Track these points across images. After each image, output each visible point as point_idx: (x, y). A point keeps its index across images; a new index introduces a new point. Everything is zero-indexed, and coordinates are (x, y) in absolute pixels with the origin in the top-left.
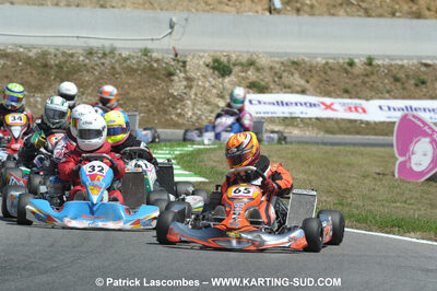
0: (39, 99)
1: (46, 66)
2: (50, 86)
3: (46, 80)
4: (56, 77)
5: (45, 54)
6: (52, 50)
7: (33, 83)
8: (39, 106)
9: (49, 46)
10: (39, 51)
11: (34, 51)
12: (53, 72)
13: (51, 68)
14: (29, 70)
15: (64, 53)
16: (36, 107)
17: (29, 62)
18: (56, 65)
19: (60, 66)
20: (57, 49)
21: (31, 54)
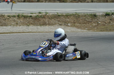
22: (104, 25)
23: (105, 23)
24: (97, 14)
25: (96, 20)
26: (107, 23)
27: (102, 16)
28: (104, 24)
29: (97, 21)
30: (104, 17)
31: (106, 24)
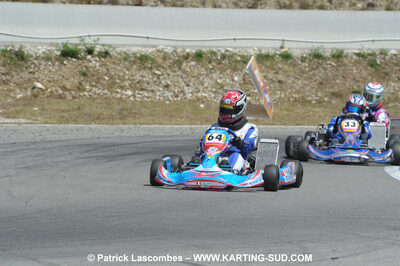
22: (60, 97)
23: (64, 88)
24: (28, 50)
25: (25, 75)
26: (68, 87)
27: (48, 59)
28: (60, 92)
29: (30, 80)
30: (57, 63)
31: (67, 93)
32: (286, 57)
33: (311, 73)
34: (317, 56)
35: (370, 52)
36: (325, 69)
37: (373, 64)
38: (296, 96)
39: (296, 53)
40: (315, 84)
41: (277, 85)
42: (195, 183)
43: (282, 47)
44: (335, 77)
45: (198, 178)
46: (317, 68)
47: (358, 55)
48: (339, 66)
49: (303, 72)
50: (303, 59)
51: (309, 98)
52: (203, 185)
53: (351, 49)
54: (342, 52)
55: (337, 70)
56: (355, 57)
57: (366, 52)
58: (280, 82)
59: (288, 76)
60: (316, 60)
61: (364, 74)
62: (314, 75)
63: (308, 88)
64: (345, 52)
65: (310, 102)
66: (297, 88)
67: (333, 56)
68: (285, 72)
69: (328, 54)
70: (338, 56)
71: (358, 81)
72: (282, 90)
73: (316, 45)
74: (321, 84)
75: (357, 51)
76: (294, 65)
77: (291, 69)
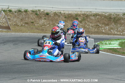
0: (107, 28)
1: (110, 18)
2: (111, 24)
3: (110, 22)
4: (113, 21)
5: (110, 15)
6: (113, 14)
7: (106, 23)
8: (107, 30)
9: (112, 12)
10: (109, 14)
11: (108, 14)
12: (112, 20)
13: (112, 19)
14: (105, 19)
15: (116, 14)
16: (106, 30)
17: (105, 17)
18: (113, 18)
19: (114, 18)
20: (114, 13)
21: (106, 15)
32: (10, 11)
33: (18, 16)
34: (20, 11)
35: (35, 10)
36: (22, 15)
37: (36, 14)
38: (14, 23)
39: (13, 10)
40: (19, 20)
41: (8, 20)
42: (39, 59)
43: (8, 8)
44: (25, 18)
45: (40, 57)
46: (20, 15)
47: (32, 11)
48: (26, 14)
49: (16, 16)
50: (15, 12)
51: (18, 24)
52: (42, 60)
53: (30, 9)
54: (27, 10)
55: (26, 16)
56: (31, 12)
57: (34, 10)
58: (9, 19)
59: (11, 17)
60: (19, 12)
61: (34, 17)
62: (19, 17)
63: (17, 21)
64: (28, 10)
65: (19, 25)
66: (14, 21)
67: (25, 11)
68: (10, 16)
69: (23, 11)
70: (26, 11)
71: (32, 19)
72: (10, 21)
73: (19, 8)
74: (22, 20)
75: (31, 10)
76: (13, 14)
77: (12, 15)
